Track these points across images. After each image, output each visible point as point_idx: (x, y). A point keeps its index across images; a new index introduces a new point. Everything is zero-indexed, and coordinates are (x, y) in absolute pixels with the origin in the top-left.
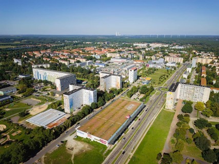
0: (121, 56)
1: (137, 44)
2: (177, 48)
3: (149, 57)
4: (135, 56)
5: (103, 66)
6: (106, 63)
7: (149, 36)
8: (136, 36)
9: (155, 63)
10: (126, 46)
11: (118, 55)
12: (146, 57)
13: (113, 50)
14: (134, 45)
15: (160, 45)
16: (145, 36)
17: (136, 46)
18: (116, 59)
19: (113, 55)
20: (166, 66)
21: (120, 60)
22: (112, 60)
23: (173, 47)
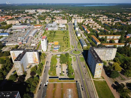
0: (20, 22)
1: (28, 11)
2: (56, 12)
3: (43, 21)
4: (32, 21)
5: (7, 35)
6: (8, 31)
7: (32, 4)
8: (23, 4)
9: (51, 26)
10: (20, 12)
11: (17, 22)
12: (41, 21)
13: (10, 17)
14: (26, 11)
15: (44, 11)
16: (30, 4)
17: (28, 12)
18: (17, 26)
19: (13, 22)
20: (59, 27)
21: (22, 27)
22: (13, 27)
23: (54, 12)
